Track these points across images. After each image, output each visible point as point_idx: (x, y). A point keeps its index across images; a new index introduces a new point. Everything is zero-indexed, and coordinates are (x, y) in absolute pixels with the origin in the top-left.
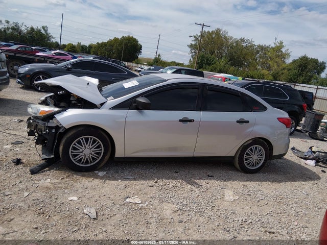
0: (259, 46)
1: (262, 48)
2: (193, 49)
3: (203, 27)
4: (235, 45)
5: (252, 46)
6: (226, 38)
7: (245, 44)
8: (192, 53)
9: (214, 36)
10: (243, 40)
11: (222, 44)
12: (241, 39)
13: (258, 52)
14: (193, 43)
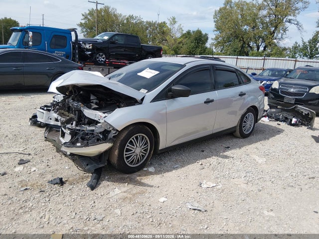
0: (147, 22)
1: (150, 24)
2: (84, 28)
3: (97, 5)
4: (125, 22)
5: (141, 23)
6: (115, 15)
7: (135, 21)
8: (83, 32)
9: (103, 13)
10: (131, 17)
11: (113, 22)
12: (130, 16)
13: (147, 29)
14: (83, 22)
